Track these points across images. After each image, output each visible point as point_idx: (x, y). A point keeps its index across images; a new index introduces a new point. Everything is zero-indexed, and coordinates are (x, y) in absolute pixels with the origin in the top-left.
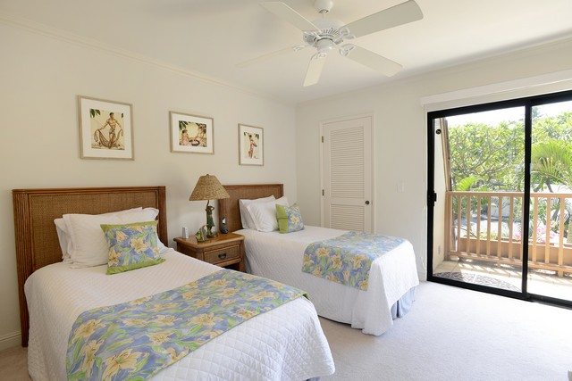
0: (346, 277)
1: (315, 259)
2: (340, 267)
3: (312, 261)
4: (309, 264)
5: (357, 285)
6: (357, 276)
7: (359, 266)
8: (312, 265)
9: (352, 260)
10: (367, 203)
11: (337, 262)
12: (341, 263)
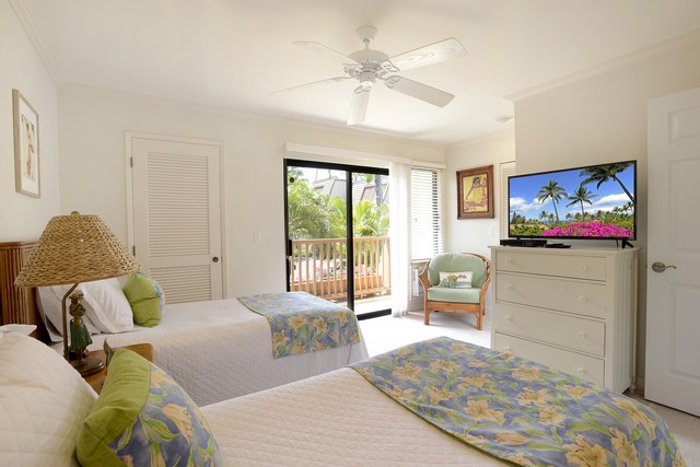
0: (336, 337)
1: (291, 333)
2: (325, 331)
3: (287, 339)
4: (284, 343)
5: (349, 341)
6: (346, 333)
7: (346, 321)
8: (288, 343)
9: (336, 317)
10: (215, 259)
11: (321, 326)
12: (325, 326)
